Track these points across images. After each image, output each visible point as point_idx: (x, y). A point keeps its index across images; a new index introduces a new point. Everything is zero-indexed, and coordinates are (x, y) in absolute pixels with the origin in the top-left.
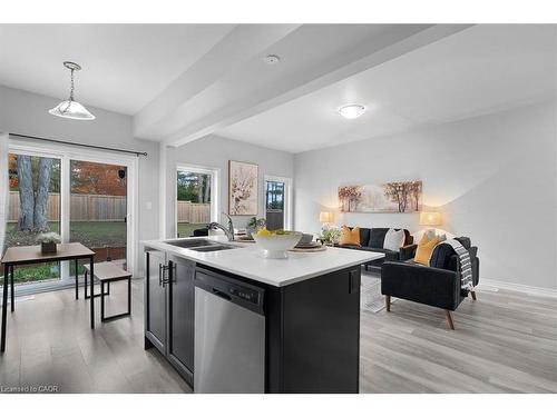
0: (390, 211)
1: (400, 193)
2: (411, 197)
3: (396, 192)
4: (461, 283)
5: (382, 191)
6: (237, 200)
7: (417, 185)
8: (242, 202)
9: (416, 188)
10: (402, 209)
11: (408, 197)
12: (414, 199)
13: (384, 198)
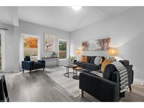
0: (98, 50)
1: (102, 43)
2: (106, 44)
3: (100, 43)
4: (120, 89)
5: (95, 42)
6: (47, 47)
7: (108, 39)
8: (49, 47)
9: (107, 40)
10: (103, 49)
11: (105, 44)
12: (107, 45)
13: (96, 45)
